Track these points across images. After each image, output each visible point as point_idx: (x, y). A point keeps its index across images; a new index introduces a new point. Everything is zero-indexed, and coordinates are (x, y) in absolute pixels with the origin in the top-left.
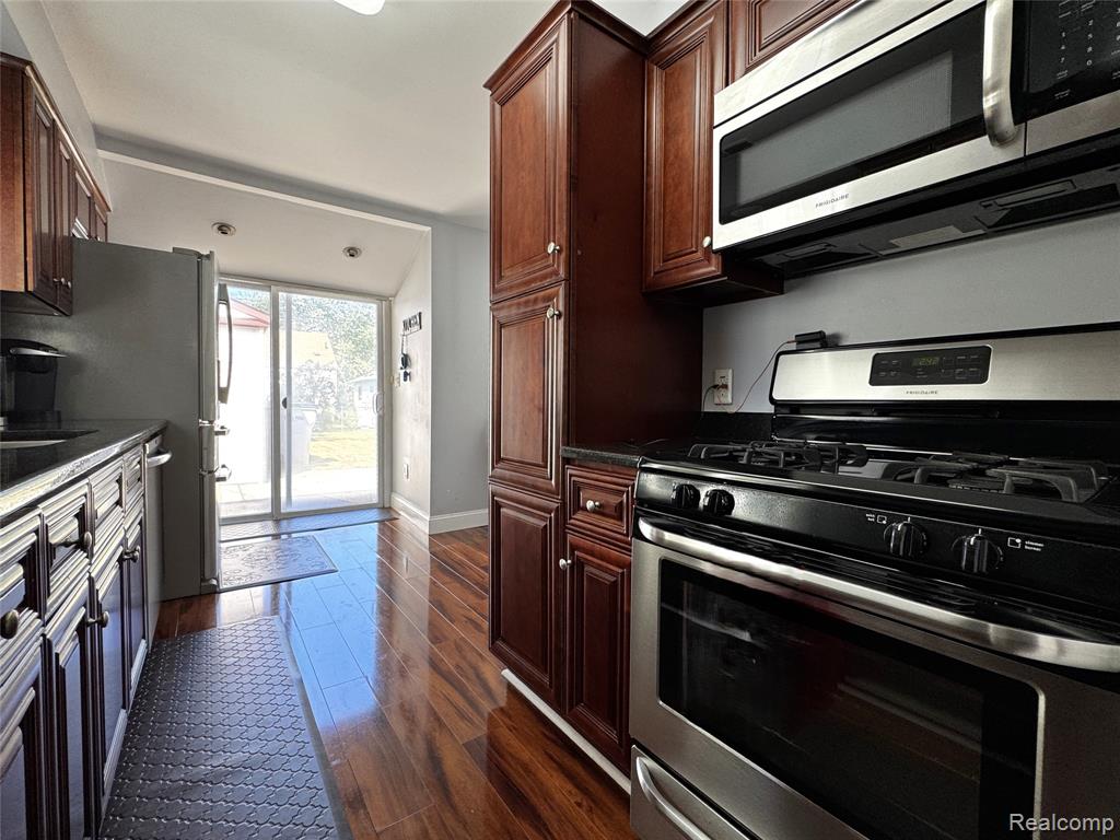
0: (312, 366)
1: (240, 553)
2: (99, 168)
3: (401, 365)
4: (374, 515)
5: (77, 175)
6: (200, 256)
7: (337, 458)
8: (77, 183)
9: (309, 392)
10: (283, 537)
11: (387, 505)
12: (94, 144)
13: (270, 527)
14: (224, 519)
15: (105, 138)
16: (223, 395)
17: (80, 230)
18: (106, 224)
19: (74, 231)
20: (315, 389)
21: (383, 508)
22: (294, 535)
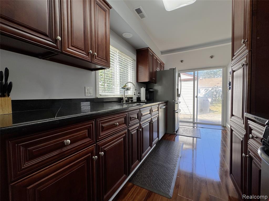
0: (216, 87)
1: (183, 129)
2: (162, 58)
3: (228, 85)
4: (221, 128)
5: (158, 61)
6: (174, 69)
7: (218, 111)
8: (157, 61)
9: (215, 93)
10: (195, 128)
11: (224, 126)
12: (161, 54)
13: (192, 125)
14: (180, 121)
15: (162, 53)
16: (179, 96)
17: (158, 69)
18: (164, 67)
19: (157, 70)
20: (217, 93)
21: (223, 126)
22: (198, 128)
